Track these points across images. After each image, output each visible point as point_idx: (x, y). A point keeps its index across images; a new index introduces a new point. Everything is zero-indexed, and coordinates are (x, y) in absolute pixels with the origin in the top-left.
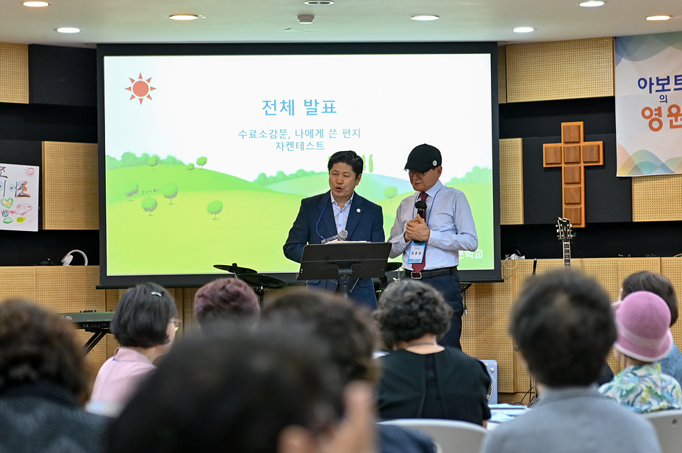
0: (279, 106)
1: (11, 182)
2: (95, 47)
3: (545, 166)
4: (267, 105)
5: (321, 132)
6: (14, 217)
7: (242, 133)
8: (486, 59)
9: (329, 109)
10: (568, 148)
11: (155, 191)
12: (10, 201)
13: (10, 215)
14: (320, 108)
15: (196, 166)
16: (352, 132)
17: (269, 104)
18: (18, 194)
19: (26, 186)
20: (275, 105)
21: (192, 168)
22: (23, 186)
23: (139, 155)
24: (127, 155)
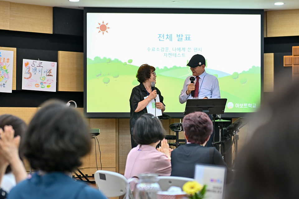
0: (165, 37)
1: (45, 69)
2: (83, 9)
3: (284, 66)
4: (160, 36)
5: (184, 49)
6: (46, 85)
7: (149, 49)
8: (259, 17)
9: (188, 38)
10: (295, 58)
11: (109, 74)
12: (44, 78)
13: (44, 84)
14: (184, 38)
15: (128, 63)
16: (198, 49)
17: (161, 36)
18: (47, 75)
19: (51, 71)
20: (163, 36)
21: (126, 64)
23: (102, 58)
24: (96, 58)
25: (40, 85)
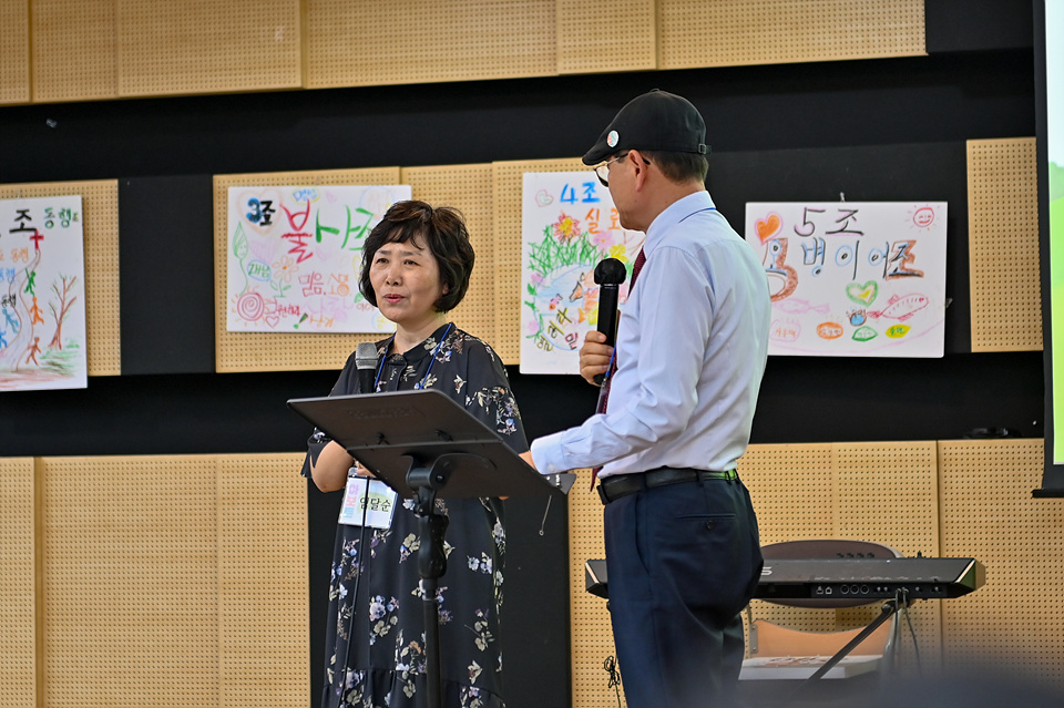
1: (873, 243)
6: (881, 325)
12: (871, 288)
13: (870, 321)
18: (890, 271)
19: (912, 251)
22: (905, 251)
25: (849, 329)
